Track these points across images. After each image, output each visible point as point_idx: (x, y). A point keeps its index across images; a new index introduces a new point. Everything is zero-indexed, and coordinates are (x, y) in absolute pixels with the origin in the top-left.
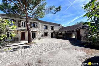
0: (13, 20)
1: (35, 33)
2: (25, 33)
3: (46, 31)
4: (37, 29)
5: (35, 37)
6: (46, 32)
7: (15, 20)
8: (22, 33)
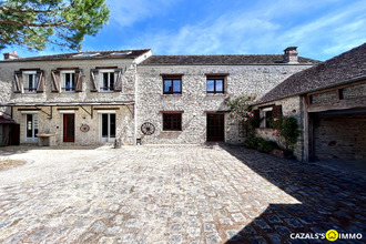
0: (38, 70)
1: (113, 116)
2: (73, 115)
3: (173, 104)
4: (120, 97)
5: (113, 133)
6: (171, 109)
7: (43, 72)
8: (65, 115)
